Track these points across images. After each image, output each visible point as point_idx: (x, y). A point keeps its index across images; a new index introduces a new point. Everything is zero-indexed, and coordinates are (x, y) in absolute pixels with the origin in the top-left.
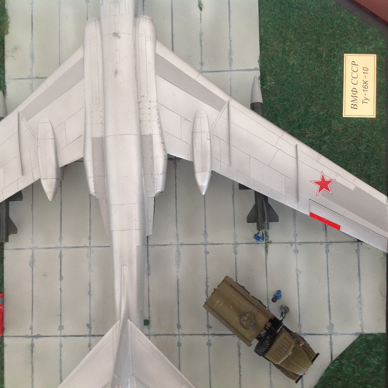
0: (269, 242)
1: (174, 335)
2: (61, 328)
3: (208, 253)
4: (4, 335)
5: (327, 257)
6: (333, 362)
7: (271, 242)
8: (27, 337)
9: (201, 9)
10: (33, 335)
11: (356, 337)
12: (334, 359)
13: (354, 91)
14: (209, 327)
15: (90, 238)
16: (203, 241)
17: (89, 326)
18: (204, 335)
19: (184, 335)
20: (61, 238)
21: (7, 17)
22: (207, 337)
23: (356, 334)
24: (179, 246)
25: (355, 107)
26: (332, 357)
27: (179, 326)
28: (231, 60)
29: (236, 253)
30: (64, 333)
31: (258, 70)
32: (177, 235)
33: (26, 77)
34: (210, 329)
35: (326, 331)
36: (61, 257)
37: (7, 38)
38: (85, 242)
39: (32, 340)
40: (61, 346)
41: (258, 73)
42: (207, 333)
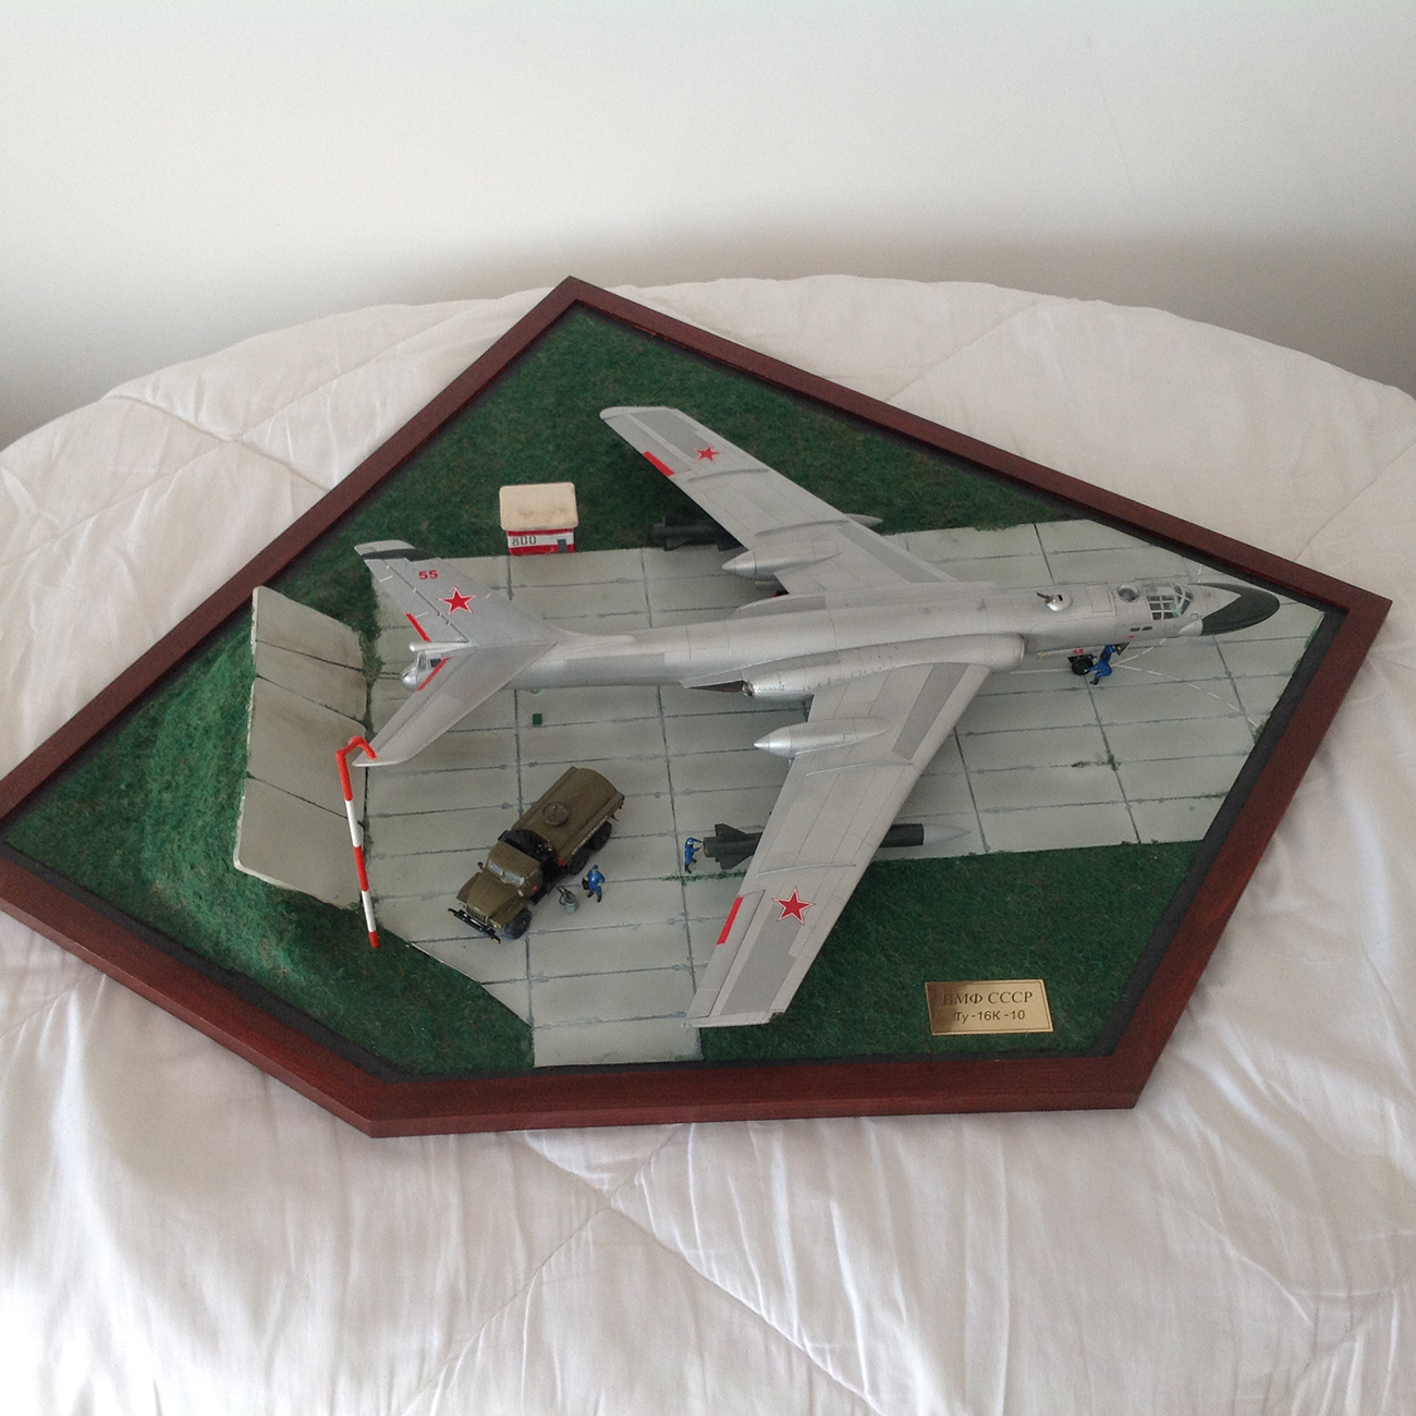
0: (683, 882)
1: (518, 760)
3: (658, 797)
4: (512, 557)
5: (666, 969)
6: (478, 985)
7: (683, 884)
8: (509, 582)
9: (1075, 766)
10: (512, 588)
11: (525, 1020)
12: (485, 987)
16: (677, 789)
18: (521, 798)
19: (519, 771)
21: (1004, 528)
22: (518, 802)
23: (531, 1018)
24: (665, 758)
26: (489, 983)
27: (532, 765)
28: (996, 811)
29: (660, 835)
31: (986, 850)
32: (683, 755)
35: (534, 972)
36: (635, 613)
37: (970, 530)
39: (504, 587)
41: (980, 851)
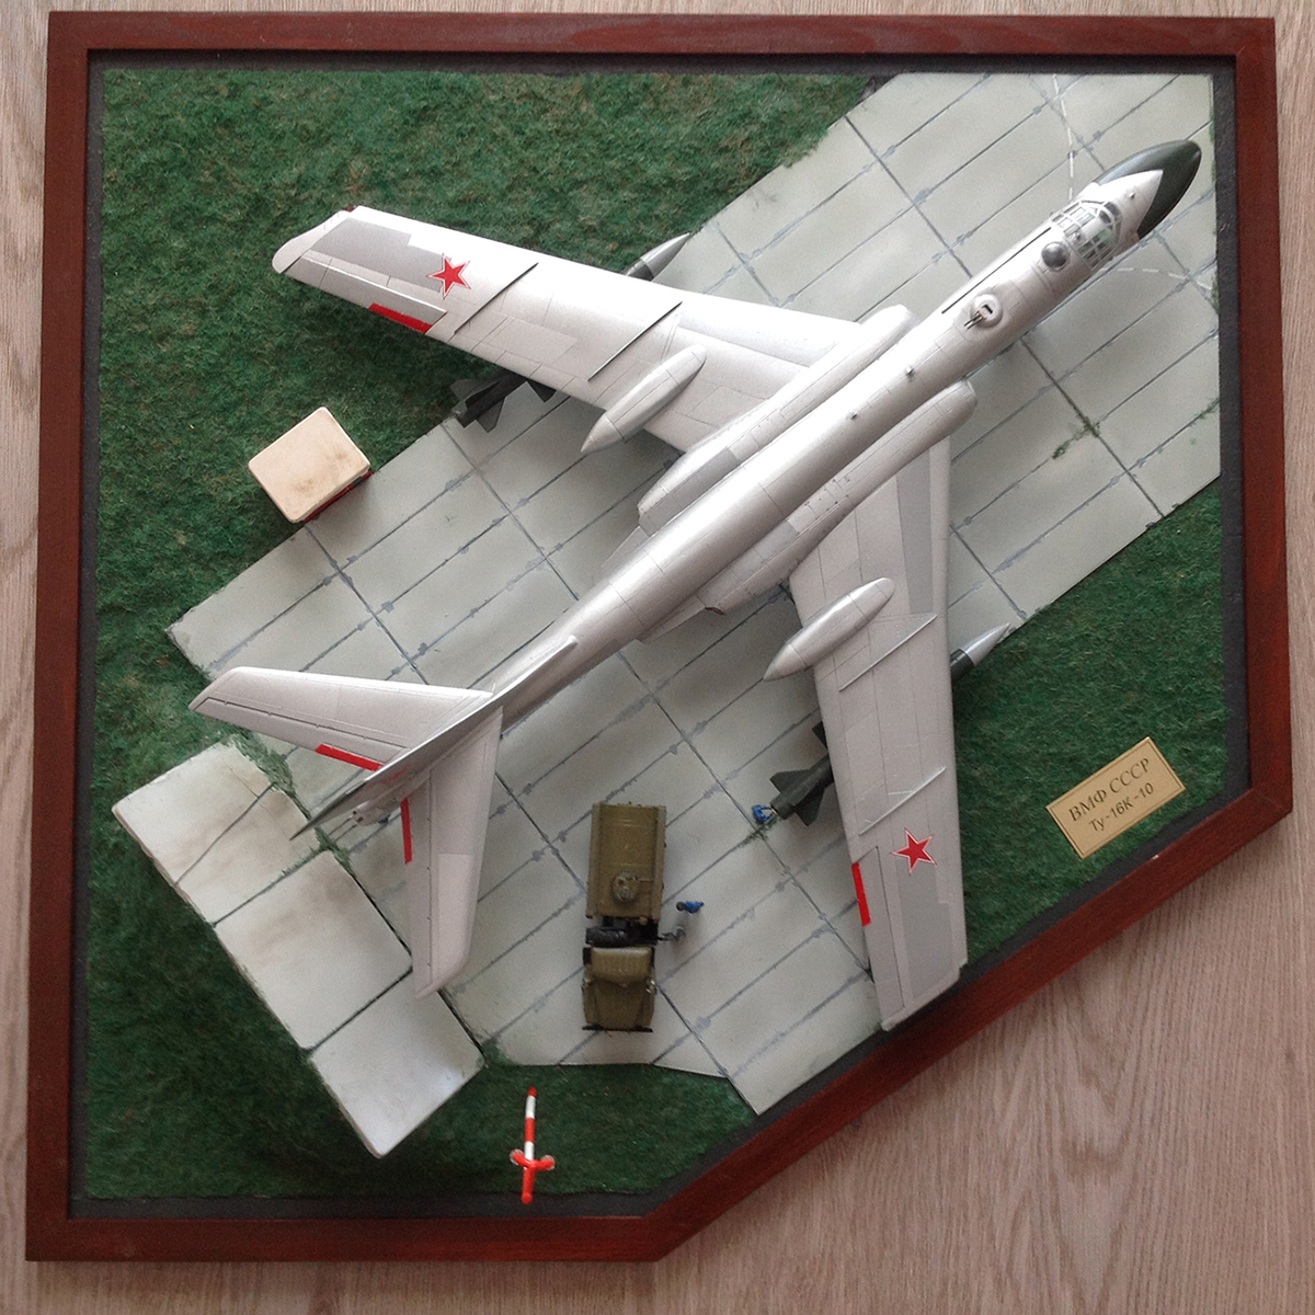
0: (762, 835)
1: (510, 792)
2: (388, 606)
3: (675, 753)
5: (807, 941)
6: (651, 1066)
7: (764, 838)
8: (334, 563)
9: (1056, 455)
10: (344, 571)
11: (718, 1075)
12: (657, 1064)
13: (1101, 796)
14: (562, 837)
15: (559, 547)
16: (688, 730)
17: (424, 649)
18: (544, 837)
19: (520, 806)
20: (525, 501)
21: (816, 143)
22: (545, 844)
24: (651, 699)
25: (1077, 816)
26: (658, 1059)
27: (529, 789)
28: (1007, 563)
29: (707, 795)
30: (383, 616)
31: (1024, 618)
32: (666, 683)
33: (739, 252)
34: (559, 841)
35: (693, 1022)
36: (497, 523)
37: (781, 171)
38: (547, 544)
39: (335, 575)
40: (360, 628)
41: (1018, 623)
42: (550, 839)
